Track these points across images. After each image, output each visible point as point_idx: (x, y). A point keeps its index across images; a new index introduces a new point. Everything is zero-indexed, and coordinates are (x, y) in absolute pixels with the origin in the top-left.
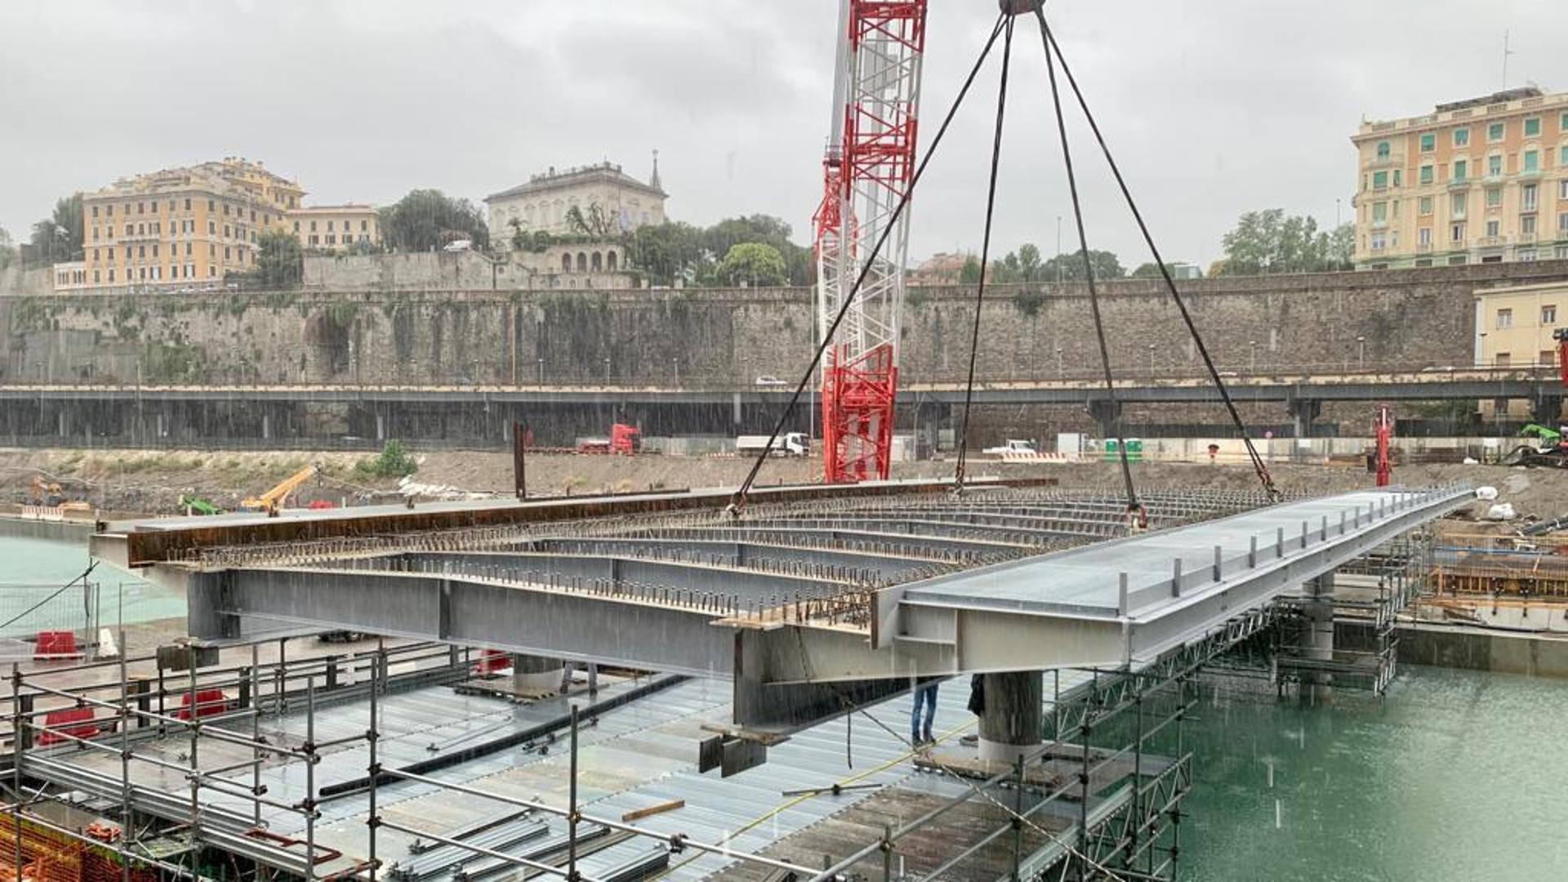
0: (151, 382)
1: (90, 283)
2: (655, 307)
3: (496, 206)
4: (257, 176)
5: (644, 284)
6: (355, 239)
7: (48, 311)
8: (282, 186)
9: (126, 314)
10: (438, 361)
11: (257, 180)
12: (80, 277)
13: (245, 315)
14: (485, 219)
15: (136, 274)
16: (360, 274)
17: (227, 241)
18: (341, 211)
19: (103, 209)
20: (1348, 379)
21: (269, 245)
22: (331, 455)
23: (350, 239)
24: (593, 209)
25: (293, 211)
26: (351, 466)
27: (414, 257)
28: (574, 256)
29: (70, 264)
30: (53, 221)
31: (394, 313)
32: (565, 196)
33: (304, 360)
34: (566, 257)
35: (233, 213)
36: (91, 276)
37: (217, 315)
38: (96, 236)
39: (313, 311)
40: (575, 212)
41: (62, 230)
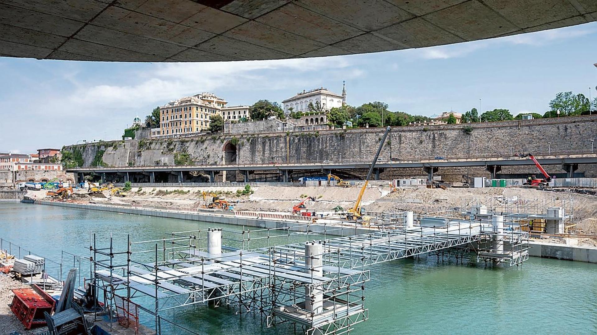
0: (176, 166)
1: (161, 134)
2: (334, 136)
3: (286, 104)
4: (212, 98)
5: (333, 128)
6: (242, 117)
7: (148, 144)
8: (220, 100)
9: (170, 144)
10: (264, 156)
11: (212, 99)
12: (159, 133)
13: (205, 143)
14: (282, 108)
15: (175, 131)
16: (241, 128)
17: (201, 119)
18: (238, 108)
19: (165, 111)
20: (584, 156)
21: (213, 120)
22: (229, 188)
23: (240, 117)
24: (317, 103)
25: (223, 109)
26: (235, 192)
27: (258, 122)
28: (309, 120)
29: (156, 129)
30: (151, 115)
31: (250, 141)
32: (308, 99)
33: (222, 157)
34: (307, 120)
35: (204, 110)
36: (162, 133)
37: (197, 143)
38: (163, 120)
39: (225, 142)
40: (311, 104)
41: (153, 118)
